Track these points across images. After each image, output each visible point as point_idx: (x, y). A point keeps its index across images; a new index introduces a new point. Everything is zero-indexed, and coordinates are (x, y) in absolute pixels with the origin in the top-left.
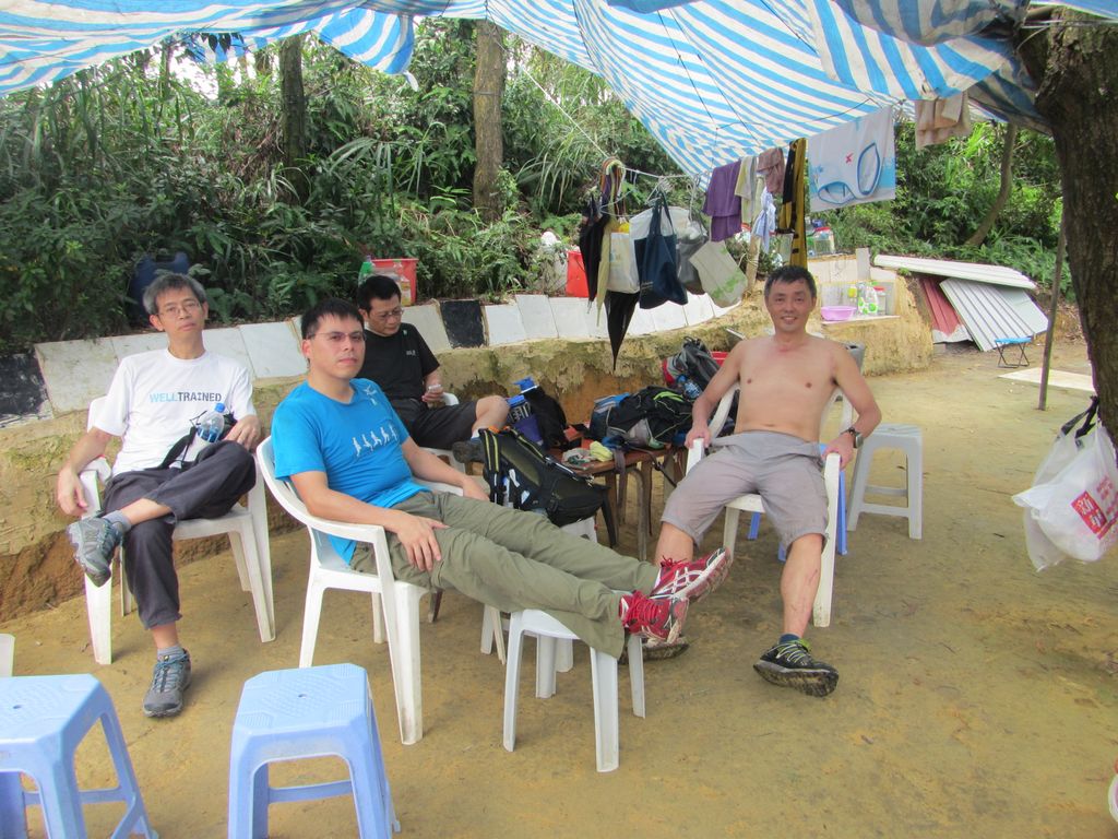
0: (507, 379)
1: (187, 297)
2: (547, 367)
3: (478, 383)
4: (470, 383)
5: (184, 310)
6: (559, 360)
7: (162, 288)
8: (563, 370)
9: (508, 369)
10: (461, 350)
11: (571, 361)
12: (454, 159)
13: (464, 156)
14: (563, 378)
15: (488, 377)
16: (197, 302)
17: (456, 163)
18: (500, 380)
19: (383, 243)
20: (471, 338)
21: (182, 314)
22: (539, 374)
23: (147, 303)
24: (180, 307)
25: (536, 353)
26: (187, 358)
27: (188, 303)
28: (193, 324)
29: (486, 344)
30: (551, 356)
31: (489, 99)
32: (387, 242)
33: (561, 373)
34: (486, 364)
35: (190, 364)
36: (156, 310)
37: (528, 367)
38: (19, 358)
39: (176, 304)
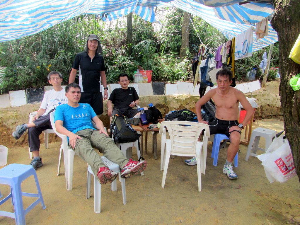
0: (169, 104)
1: (57, 76)
2: (182, 102)
3: (159, 105)
4: (157, 104)
5: (56, 79)
6: (187, 100)
7: (52, 74)
8: (188, 103)
9: (170, 102)
10: (157, 95)
11: (191, 101)
12: (175, 45)
13: (178, 44)
14: (188, 105)
15: (163, 103)
16: (60, 78)
17: (176, 46)
18: (167, 104)
19: (147, 66)
20: (160, 93)
21: (56, 80)
22: (179, 104)
23: (48, 77)
24: (55, 78)
25: (180, 98)
26: (57, 91)
27: (58, 78)
28: (58, 83)
29: (164, 94)
30: (184, 99)
31: (185, 28)
32: (148, 66)
33: (187, 104)
34: (163, 100)
35: (58, 92)
36: (50, 78)
37: (176, 101)
38: (41, 89)
39: (54, 78)
